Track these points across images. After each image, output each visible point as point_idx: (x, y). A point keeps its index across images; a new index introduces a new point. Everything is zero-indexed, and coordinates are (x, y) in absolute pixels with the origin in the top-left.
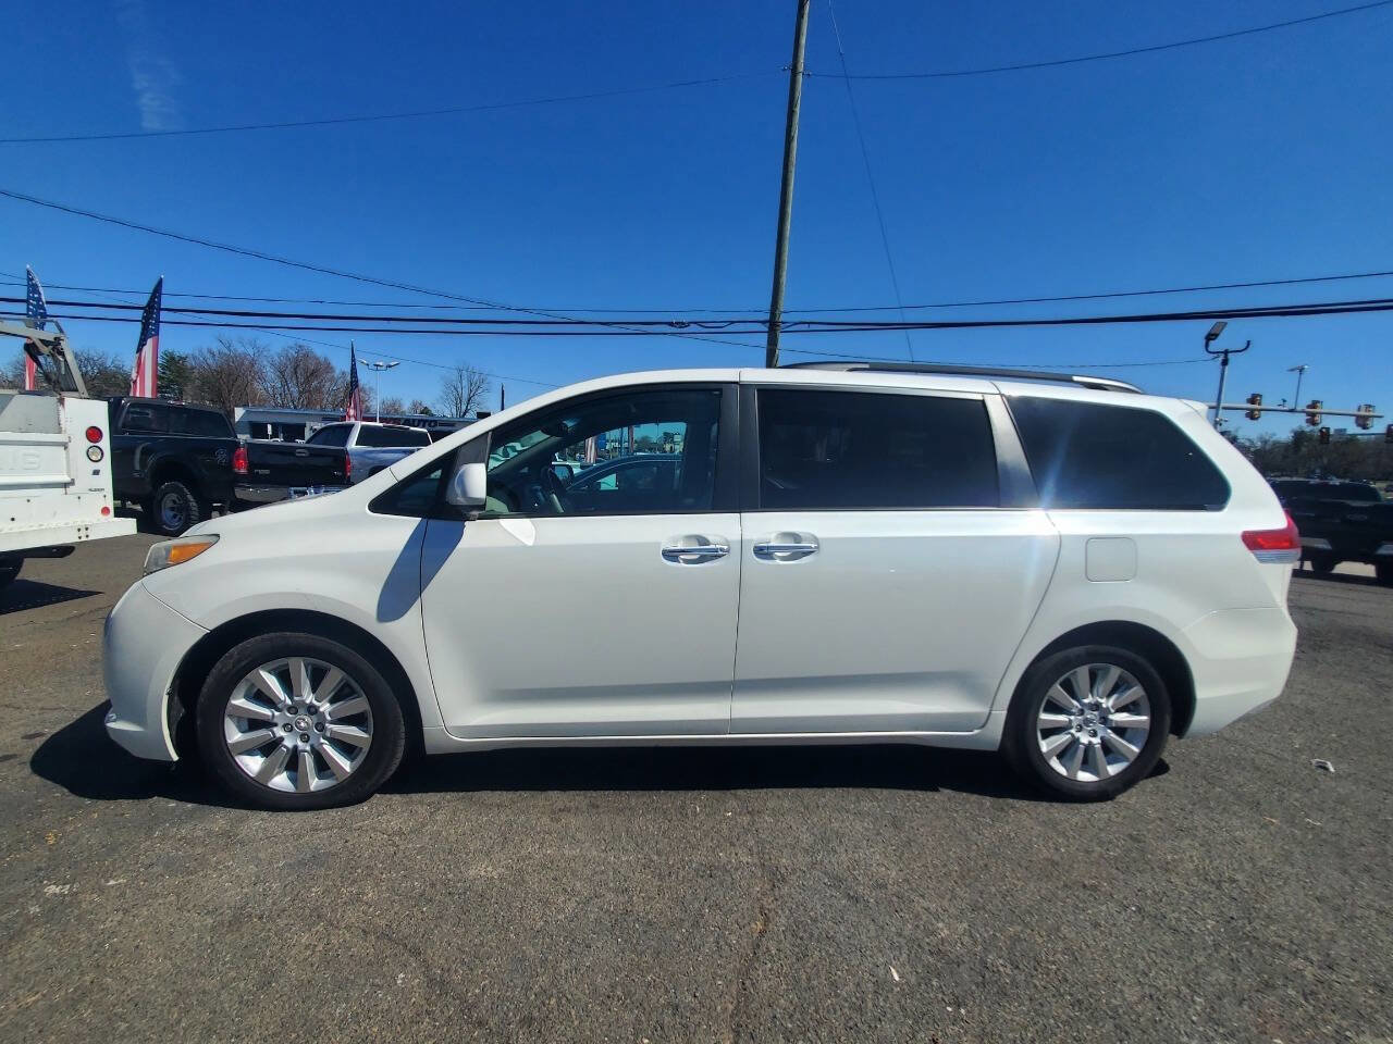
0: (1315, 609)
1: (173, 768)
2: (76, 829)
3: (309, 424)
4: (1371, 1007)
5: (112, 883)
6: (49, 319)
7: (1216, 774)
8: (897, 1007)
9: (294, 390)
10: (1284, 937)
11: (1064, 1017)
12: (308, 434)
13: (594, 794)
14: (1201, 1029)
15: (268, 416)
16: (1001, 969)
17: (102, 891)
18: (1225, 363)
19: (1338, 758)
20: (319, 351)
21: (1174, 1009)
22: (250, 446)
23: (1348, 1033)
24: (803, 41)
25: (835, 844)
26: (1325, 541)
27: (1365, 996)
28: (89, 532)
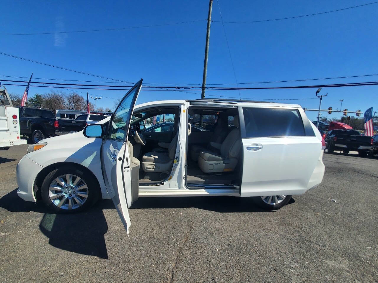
0: (341, 163)
1: (35, 204)
2: (9, 219)
3: (76, 114)
4: (331, 255)
5: (18, 232)
6: (2, 85)
7: (306, 203)
8: (216, 257)
9: (73, 105)
10: (314, 240)
11: (257, 258)
12: (76, 117)
13: (147, 209)
14: (290, 261)
15: (66, 112)
16: (244, 248)
17: (16, 234)
18: (321, 99)
19: (338, 199)
20: (80, 94)
21: (284, 256)
22: (59, 120)
23: (324, 260)
24: (211, 12)
25: (207, 220)
26: (346, 145)
27: (330, 252)
28: (13, 143)
